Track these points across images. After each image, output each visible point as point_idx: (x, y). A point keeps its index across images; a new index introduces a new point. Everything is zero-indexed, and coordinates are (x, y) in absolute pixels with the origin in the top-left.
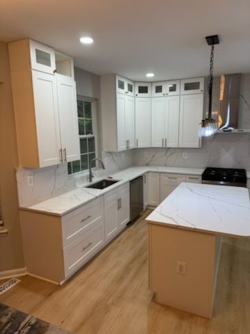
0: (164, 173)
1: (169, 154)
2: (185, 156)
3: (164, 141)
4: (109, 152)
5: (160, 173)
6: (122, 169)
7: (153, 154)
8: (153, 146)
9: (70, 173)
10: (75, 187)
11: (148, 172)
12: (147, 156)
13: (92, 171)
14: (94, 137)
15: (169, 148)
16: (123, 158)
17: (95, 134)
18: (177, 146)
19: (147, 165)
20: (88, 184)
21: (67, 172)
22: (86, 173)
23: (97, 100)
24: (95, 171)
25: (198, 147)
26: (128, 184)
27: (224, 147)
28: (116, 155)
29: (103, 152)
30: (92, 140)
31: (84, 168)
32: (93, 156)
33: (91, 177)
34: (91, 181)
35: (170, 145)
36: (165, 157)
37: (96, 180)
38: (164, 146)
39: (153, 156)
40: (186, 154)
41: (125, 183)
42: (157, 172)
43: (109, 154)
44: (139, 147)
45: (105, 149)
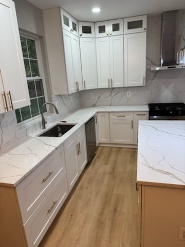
0: (113, 112)
1: (113, 94)
2: (129, 94)
3: (111, 81)
4: (59, 96)
5: (109, 112)
6: (72, 111)
7: (99, 95)
8: (99, 87)
9: (19, 121)
10: (27, 137)
11: (98, 112)
12: (93, 97)
13: (45, 117)
14: (41, 80)
15: (114, 88)
16: (72, 101)
17: (42, 76)
18: (122, 86)
19: (94, 106)
20: (42, 131)
21: (16, 120)
22: (38, 119)
23: (41, 38)
24: (47, 117)
25: (142, 85)
26: (84, 127)
27: (164, 84)
28: (65, 97)
29: (53, 96)
30: (39, 83)
31: (35, 114)
32: (42, 100)
33: (44, 123)
34: (44, 127)
35: (115, 85)
36: (110, 98)
37: (49, 126)
38: (110, 87)
39: (99, 98)
40: (130, 92)
41: (82, 126)
42: (106, 112)
43: (60, 98)
44: (87, 89)
45: (55, 92)
